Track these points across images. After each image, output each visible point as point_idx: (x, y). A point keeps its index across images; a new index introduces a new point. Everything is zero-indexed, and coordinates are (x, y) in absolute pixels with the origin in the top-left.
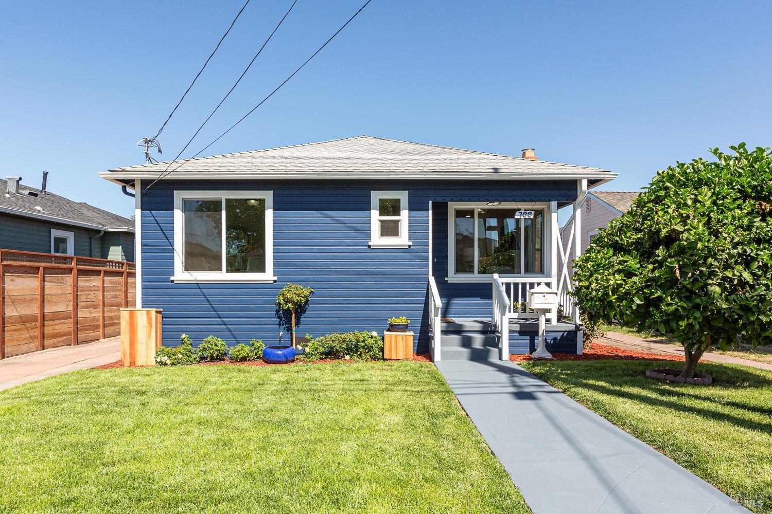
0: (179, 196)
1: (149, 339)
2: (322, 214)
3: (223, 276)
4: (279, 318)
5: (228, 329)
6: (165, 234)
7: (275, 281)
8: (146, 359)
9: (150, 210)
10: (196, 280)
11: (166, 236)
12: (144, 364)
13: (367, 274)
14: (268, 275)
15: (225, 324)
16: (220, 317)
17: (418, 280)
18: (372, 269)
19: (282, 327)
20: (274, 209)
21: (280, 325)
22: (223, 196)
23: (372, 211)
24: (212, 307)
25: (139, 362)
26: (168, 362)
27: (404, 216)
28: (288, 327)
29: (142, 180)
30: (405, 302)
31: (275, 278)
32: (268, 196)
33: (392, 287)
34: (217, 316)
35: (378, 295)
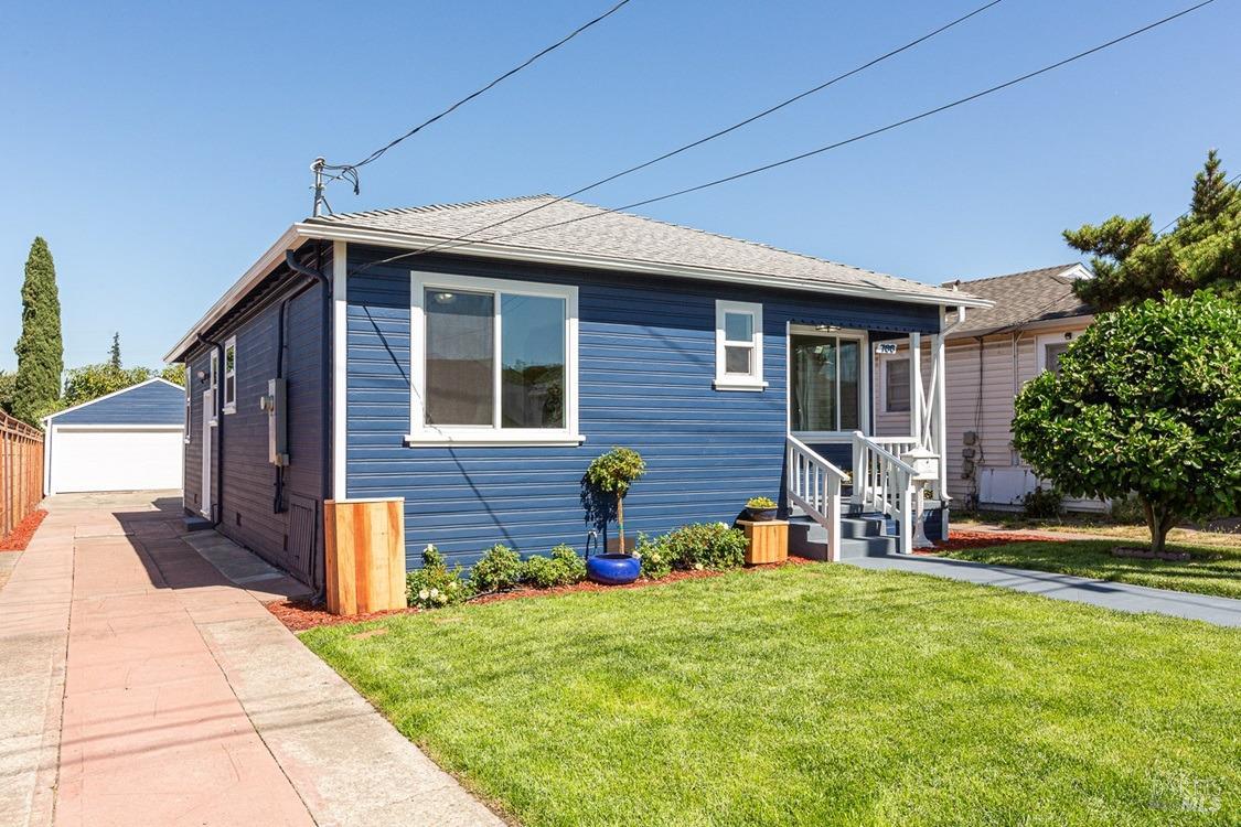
0: (420, 281)
1: (394, 558)
2: (650, 331)
3: (496, 433)
4: (587, 506)
5: (503, 530)
6: (391, 353)
7: (581, 443)
8: (388, 595)
9: (365, 304)
10: (451, 442)
11: (393, 356)
12: (386, 608)
13: (711, 431)
14: (569, 432)
15: (497, 522)
16: (489, 510)
17: (774, 441)
18: (718, 423)
19: (591, 523)
20: (580, 319)
21: (587, 518)
22: (498, 287)
23: (718, 331)
24: (476, 491)
25: (377, 604)
26: (444, 598)
27: (757, 342)
28: (599, 522)
29: (348, 244)
30: (758, 475)
31: (583, 438)
32: (570, 294)
33: (743, 452)
34: (484, 508)
35: (726, 465)
